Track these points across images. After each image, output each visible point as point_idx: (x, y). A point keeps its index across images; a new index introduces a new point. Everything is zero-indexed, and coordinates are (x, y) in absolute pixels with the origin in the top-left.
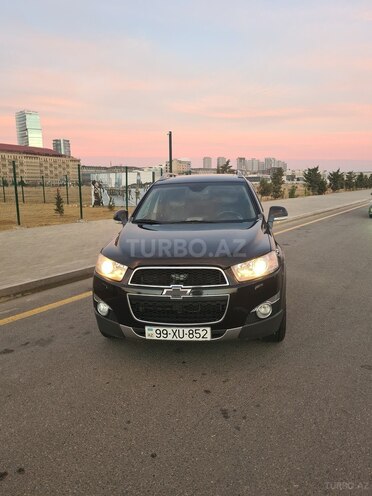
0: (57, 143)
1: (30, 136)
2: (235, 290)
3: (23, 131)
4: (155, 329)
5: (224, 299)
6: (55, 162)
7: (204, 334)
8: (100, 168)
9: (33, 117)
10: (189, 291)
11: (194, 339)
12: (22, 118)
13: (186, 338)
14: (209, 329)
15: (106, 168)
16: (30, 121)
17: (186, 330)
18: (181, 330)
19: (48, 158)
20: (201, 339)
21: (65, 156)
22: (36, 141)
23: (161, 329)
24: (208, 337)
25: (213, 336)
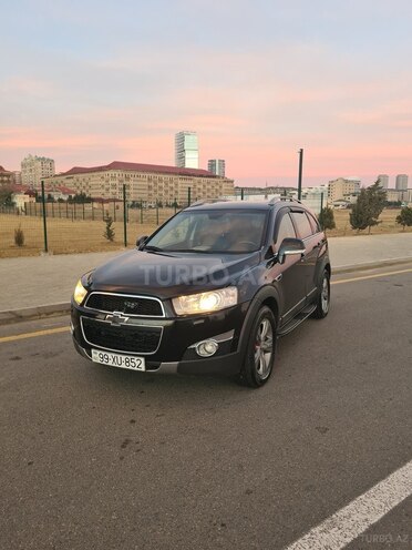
0: (212, 163)
1: (187, 156)
2: (170, 322)
3: (181, 151)
4: (99, 352)
5: (157, 331)
6: (208, 183)
7: (138, 364)
8: (254, 189)
9: (191, 137)
10: (127, 319)
11: (130, 368)
12: (181, 139)
13: (123, 366)
14: (142, 359)
15: (260, 189)
16: (189, 142)
17: (124, 357)
18: (119, 356)
19: (202, 179)
20: (136, 369)
21: (219, 177)
22: (192, 162)
23: (104, 353)
24: (143, 368)
25: (147, 368)
